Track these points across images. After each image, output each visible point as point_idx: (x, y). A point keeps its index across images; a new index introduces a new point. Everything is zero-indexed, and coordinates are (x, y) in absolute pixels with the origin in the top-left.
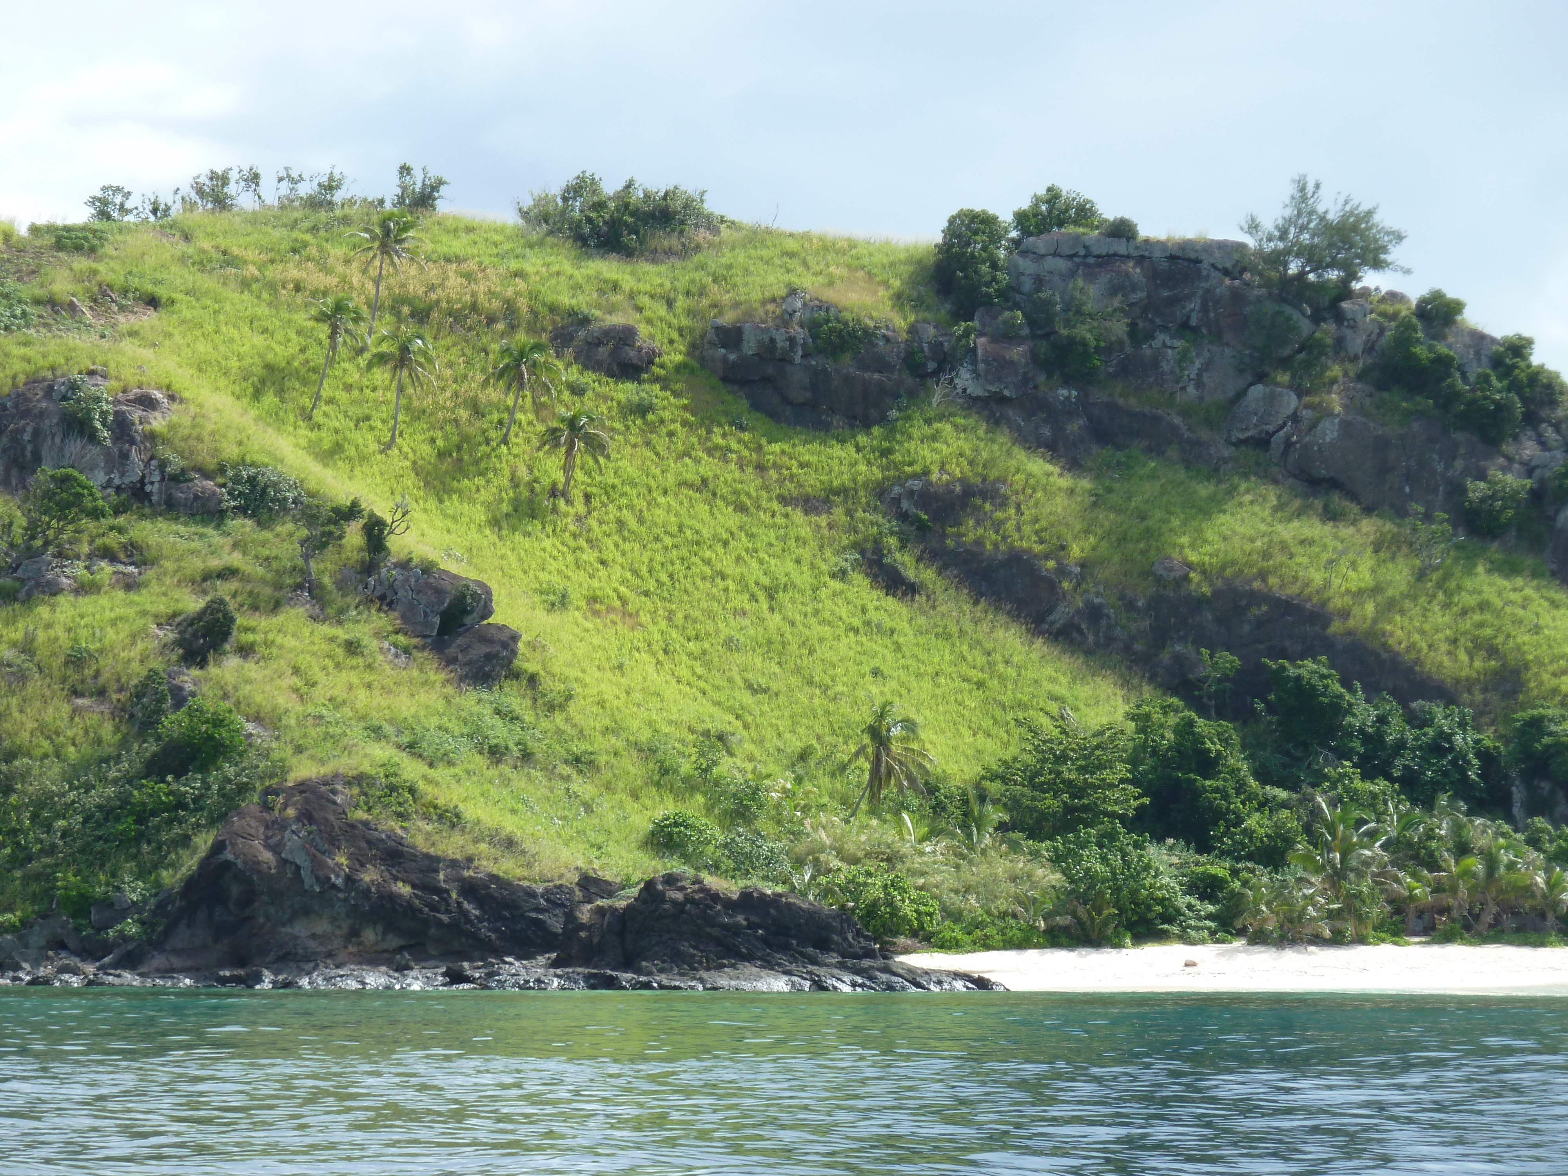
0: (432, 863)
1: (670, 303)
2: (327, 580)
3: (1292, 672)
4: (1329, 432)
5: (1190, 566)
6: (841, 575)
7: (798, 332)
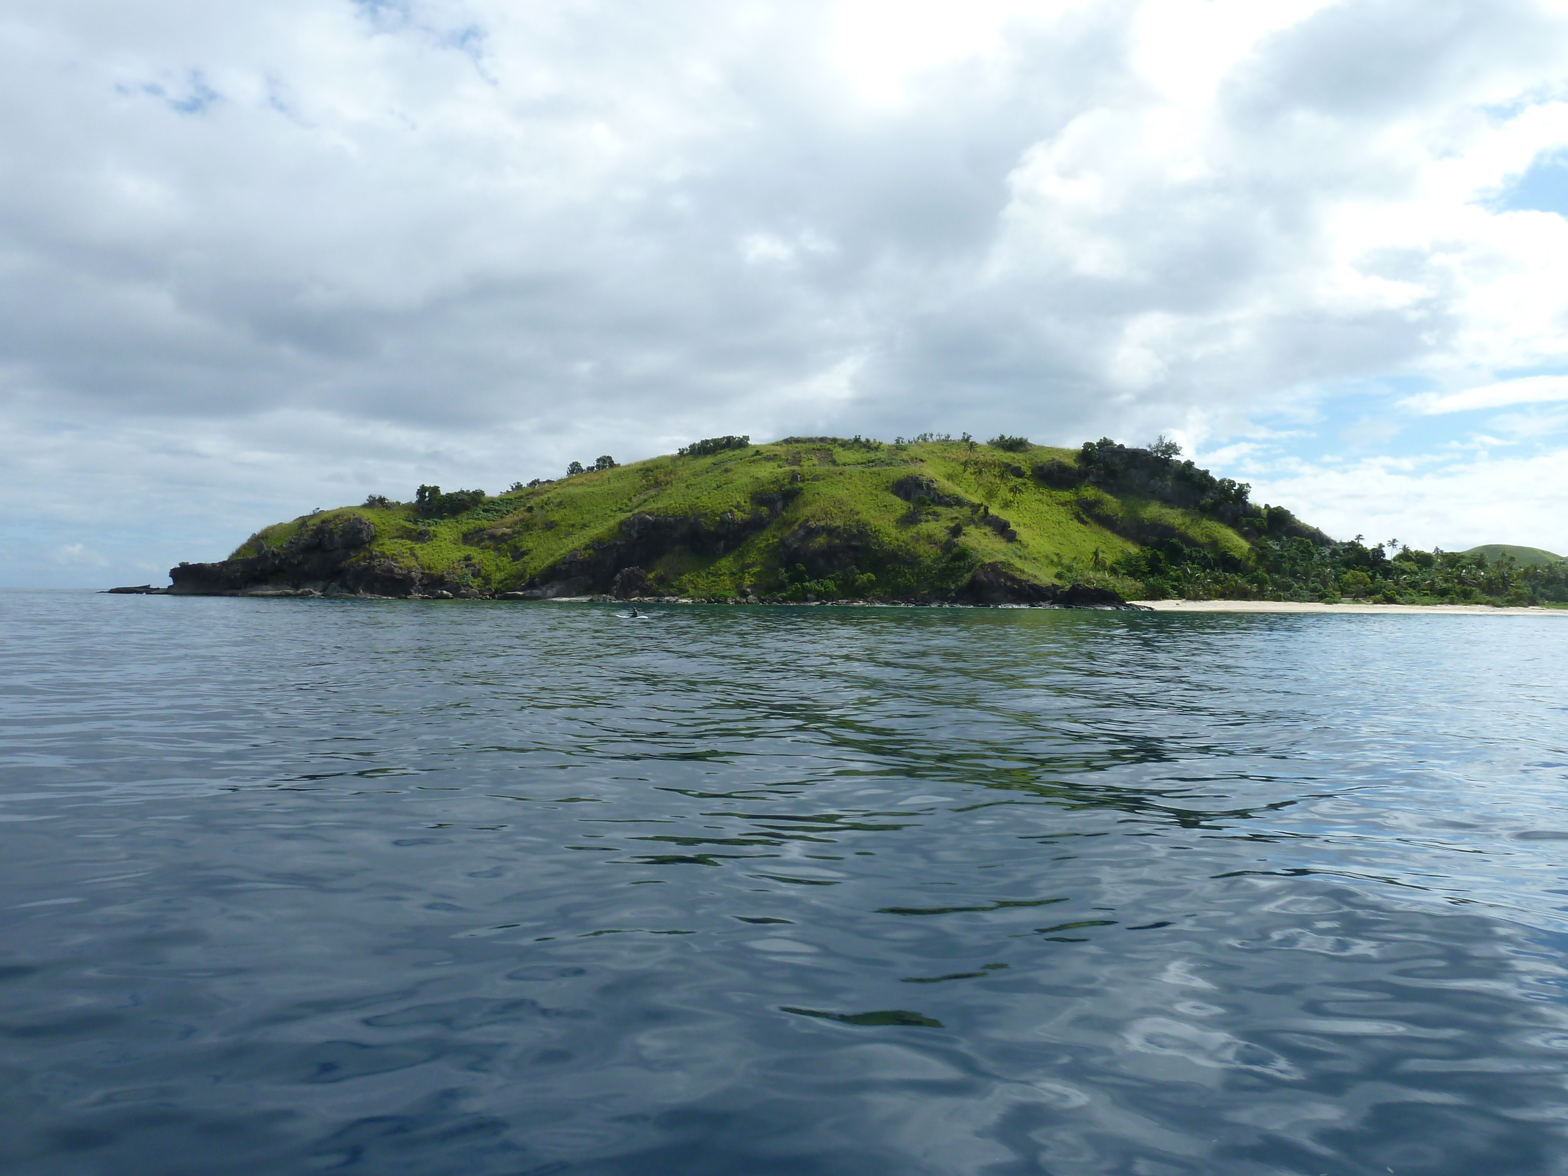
0: (1021, 581)
1: (1026, 462)
2: (976, 520)
3: (1171, 541)
4: (1169, 490)
5: (1144, 518)
6: (1071, 520)
7: (1055, 467)
